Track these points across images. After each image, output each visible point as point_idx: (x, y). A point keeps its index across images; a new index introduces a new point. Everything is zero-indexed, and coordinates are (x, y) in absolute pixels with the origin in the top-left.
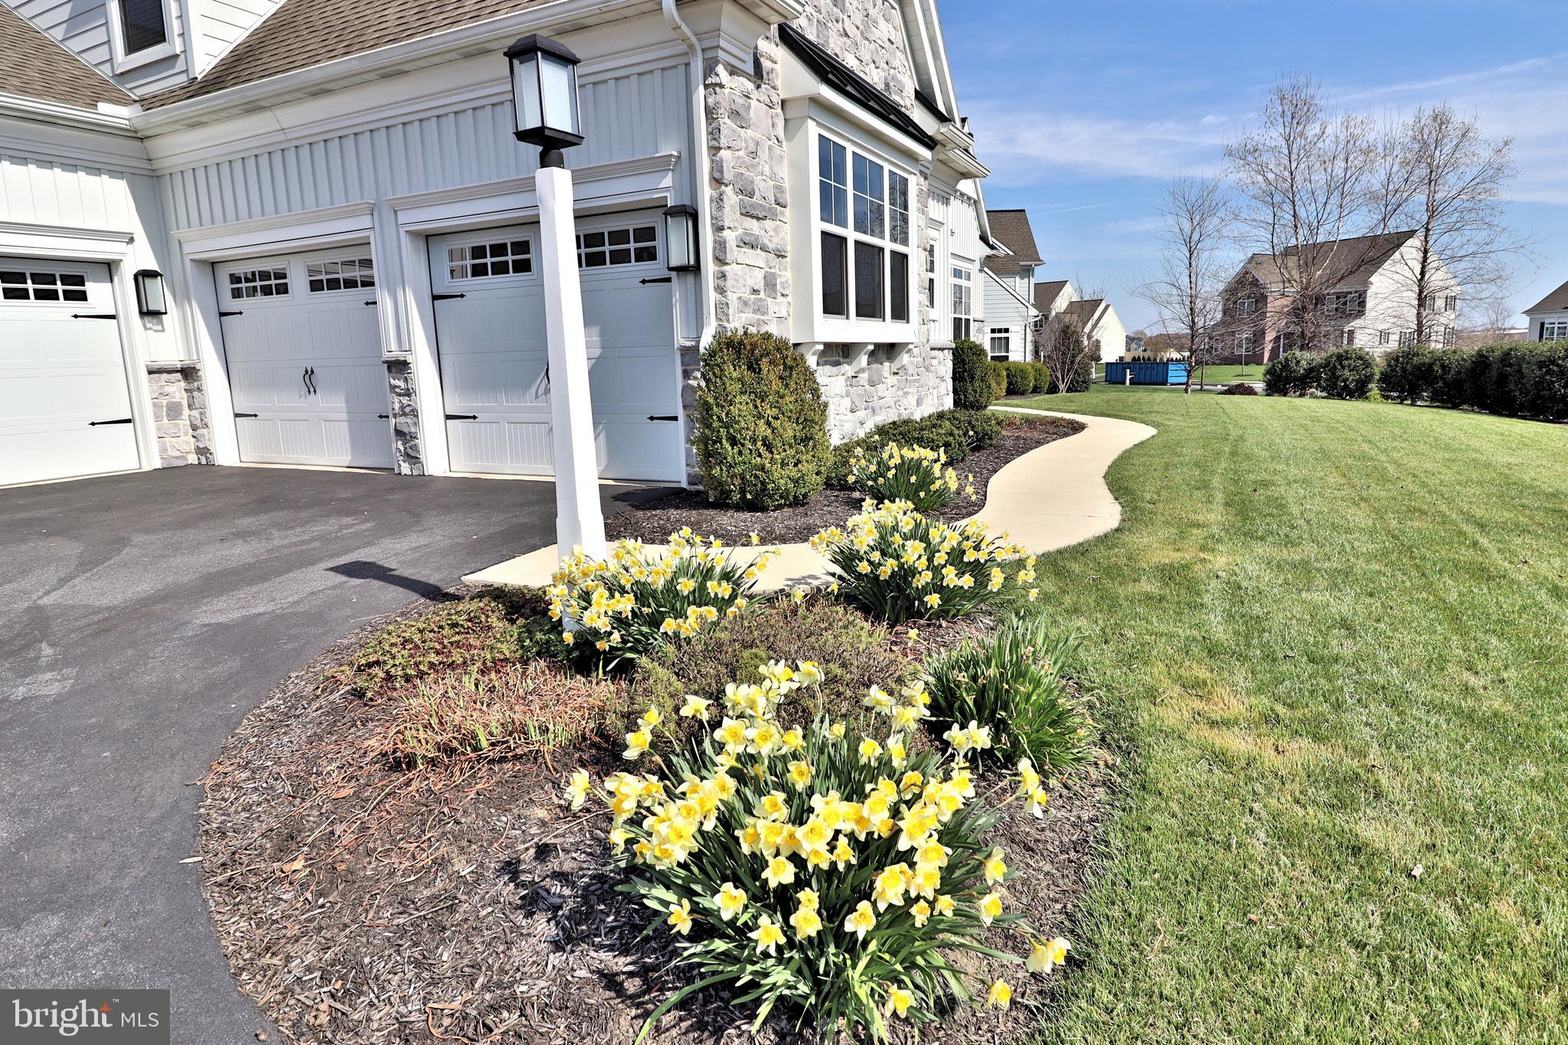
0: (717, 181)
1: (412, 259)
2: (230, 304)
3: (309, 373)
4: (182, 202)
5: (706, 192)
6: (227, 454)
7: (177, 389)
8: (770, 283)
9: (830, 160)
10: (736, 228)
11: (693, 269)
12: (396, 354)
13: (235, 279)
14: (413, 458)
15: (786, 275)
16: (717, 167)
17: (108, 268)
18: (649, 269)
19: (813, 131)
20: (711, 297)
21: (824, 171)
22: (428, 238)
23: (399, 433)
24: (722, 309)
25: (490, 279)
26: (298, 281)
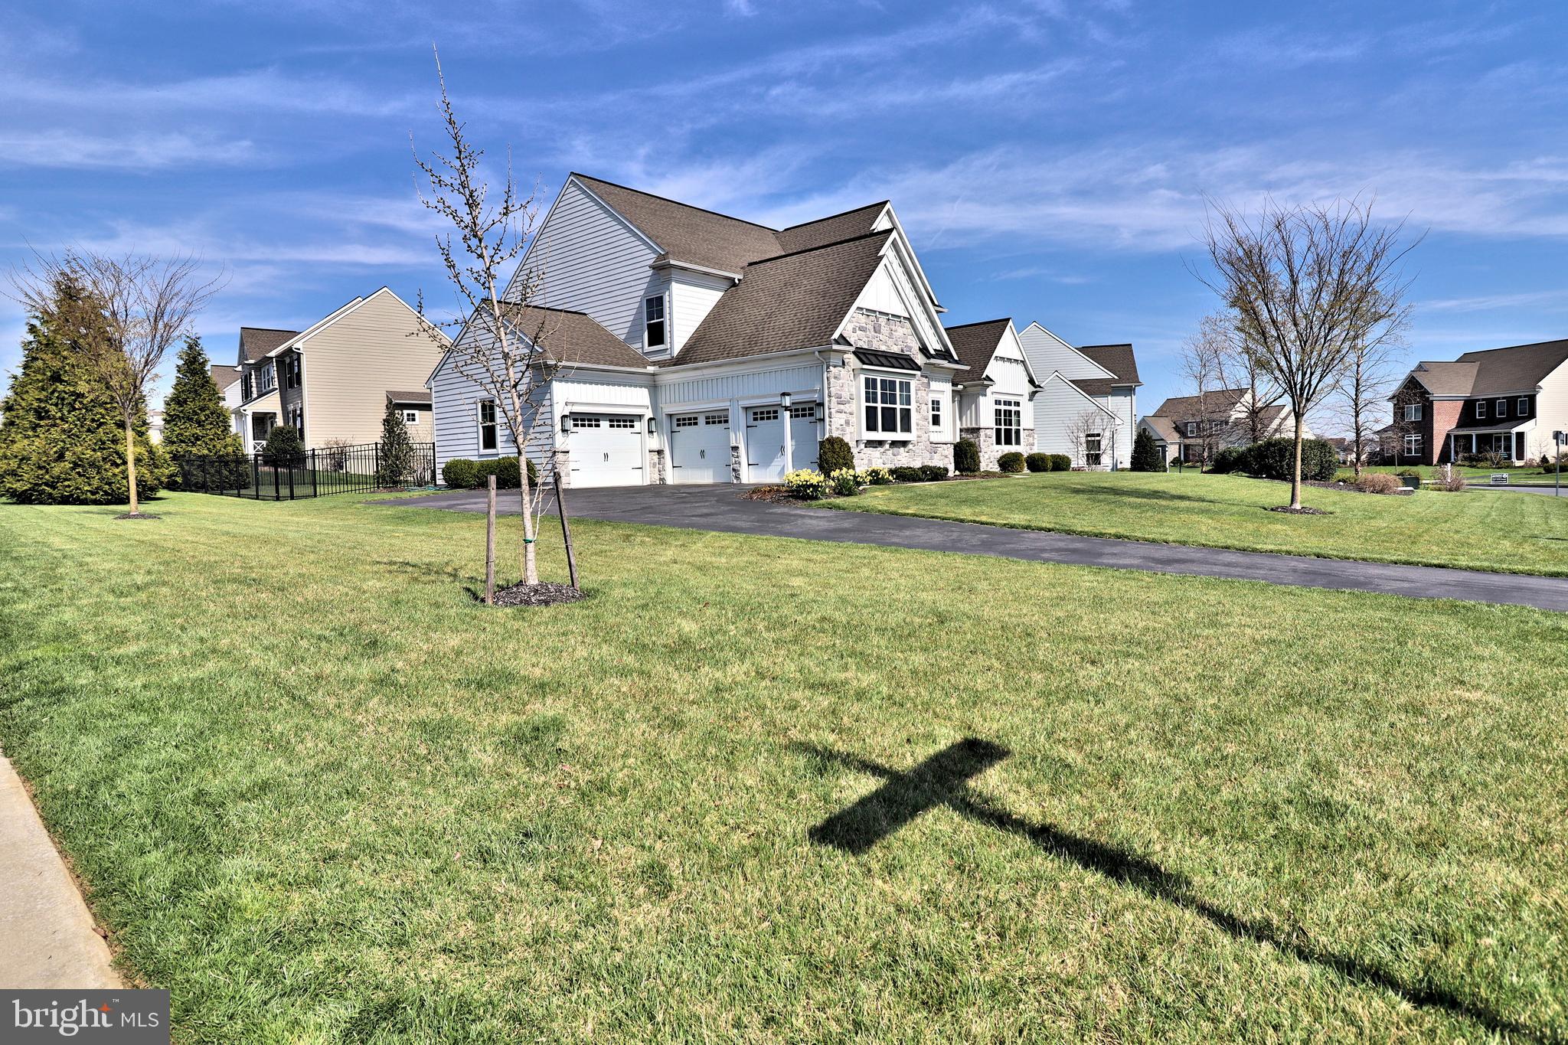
0: (830, 396)
1: (742, 414)
2: (676, 429)
3: (702, 452)
4: (664, 396)
5: (827, 399)
6: (670, 481)
7: (655, 457)
8: (847, 423)
9: (870, 384)
10: (835, 407)
11: (823, 420)
12: (734, 444)
13: (678, 420)
14: (738, 478)
15: (853, 420)
16: (830, 392)
17: (640, 417)
18: (812, 419)
19: (862, 377)
20: (828, 427)
21: (867, 387)
22: (746, 409)
23: (734, 470)
24: (830, 431)
25: (765, 421)
26: (702, 420)
